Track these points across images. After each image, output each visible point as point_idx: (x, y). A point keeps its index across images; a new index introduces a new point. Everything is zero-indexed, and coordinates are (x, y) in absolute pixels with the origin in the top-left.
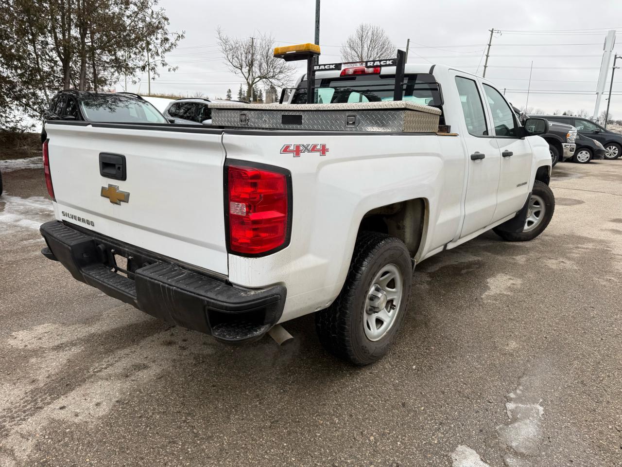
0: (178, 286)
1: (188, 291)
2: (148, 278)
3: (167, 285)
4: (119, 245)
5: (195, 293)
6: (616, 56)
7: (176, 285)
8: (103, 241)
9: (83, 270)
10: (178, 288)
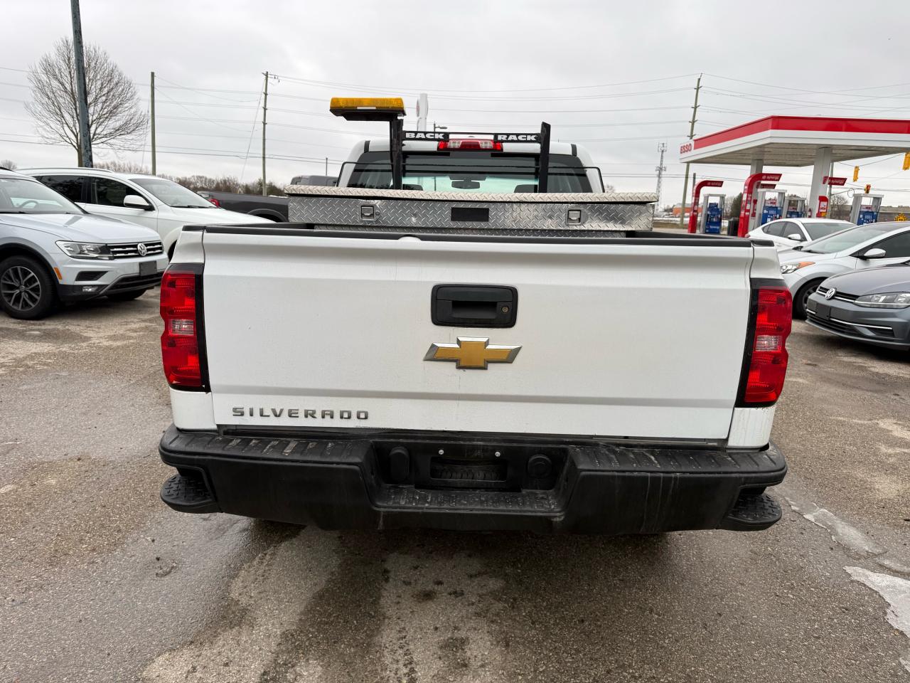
0: (683, 470)
1: (704, 473)
2: (616, 474)
3: (662, 474)
4: (455, 439)
5: (719, 473)
6: (435, 125)
7: (679, 470)
8: (401, 440)
9: (379, 503)
10: (684, 473)
